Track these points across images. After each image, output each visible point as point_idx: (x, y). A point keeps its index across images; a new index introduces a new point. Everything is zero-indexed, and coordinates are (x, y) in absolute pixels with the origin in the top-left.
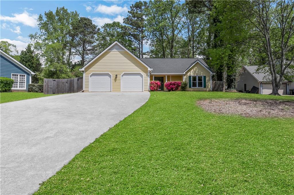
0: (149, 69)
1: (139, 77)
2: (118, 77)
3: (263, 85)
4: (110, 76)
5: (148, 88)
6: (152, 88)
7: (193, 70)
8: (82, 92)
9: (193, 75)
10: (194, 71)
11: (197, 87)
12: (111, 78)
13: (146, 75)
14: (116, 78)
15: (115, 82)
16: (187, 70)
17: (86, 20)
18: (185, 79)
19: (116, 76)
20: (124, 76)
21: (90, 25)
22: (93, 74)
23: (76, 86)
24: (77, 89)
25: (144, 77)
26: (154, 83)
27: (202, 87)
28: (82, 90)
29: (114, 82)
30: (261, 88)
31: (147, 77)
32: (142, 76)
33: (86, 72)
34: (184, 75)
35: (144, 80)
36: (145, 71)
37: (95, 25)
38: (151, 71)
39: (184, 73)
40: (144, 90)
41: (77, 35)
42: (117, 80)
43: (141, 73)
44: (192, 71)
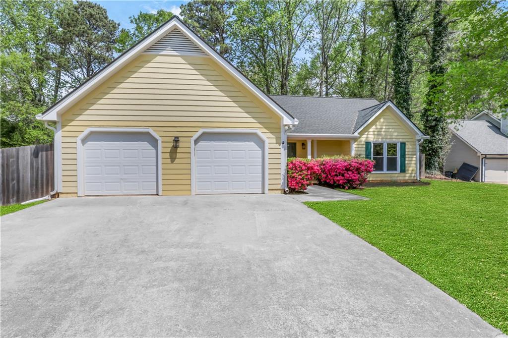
0: (287, 120)
1: (252, 145)
2: (181, 144)
3: (486, 160)
4: (154, 142)
5: (281, 182)
6: (294, 183)
7: (374, 127)
8: (53, 196)
9: (375, 140)
10: (377, 128)
11: (385, 171)
12: (156, 147)
13: (274, 141)
14: (175, 147)
15: (172, 162)
16: (362, 128)
17: (93, 7)
18: (356, 150)
19: (176, 140)
20: (202, 144)
21: (101, 20)
22: (92, 133)
23: (29, 175)
24: (32, 185)
25: (267, 146)
26: (304, 167)
27: (396, 170)
28: (53, 189)
29: (169, 161)
30: (484, 167)
31: (277, 146)
32: (261, 143)
33: (63, 126)
34: (355, 139)
35: (267, 156)
36: (274, 126)
37: (115, 21)
38: (294, 126)
39: (356, 134)
40: (267, 187)
41: (71, 41)
42: (178, 155)
43: (259, 132)
44: (371, 130)
